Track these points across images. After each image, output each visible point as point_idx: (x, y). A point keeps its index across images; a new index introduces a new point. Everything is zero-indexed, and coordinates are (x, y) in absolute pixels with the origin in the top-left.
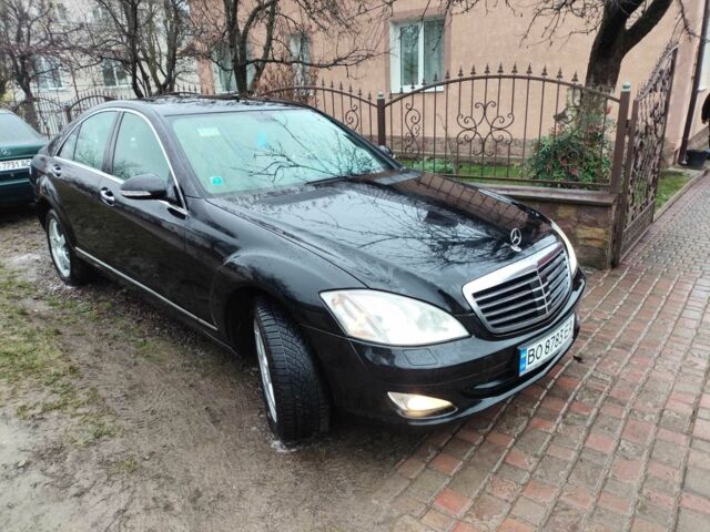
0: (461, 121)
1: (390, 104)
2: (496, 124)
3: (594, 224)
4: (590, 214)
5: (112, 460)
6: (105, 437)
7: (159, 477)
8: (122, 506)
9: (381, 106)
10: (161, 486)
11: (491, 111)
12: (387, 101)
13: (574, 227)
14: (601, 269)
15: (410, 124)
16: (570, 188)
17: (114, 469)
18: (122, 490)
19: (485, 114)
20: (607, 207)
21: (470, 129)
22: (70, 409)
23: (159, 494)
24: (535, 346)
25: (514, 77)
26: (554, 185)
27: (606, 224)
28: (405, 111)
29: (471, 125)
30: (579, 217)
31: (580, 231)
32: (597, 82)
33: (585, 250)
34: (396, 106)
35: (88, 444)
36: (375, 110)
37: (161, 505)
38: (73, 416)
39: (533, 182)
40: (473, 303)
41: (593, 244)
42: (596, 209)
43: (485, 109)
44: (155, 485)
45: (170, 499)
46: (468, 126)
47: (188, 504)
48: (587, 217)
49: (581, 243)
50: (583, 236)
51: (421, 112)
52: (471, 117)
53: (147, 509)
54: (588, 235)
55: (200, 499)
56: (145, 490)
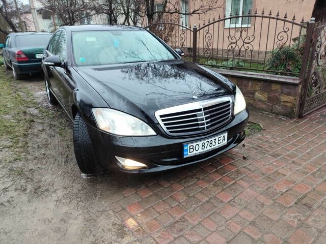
0: (230, 39)
1: (199, 30)
2: (246, 41)
3: (289, 94)
4: (287, 88)
5: (15, 169)
6: (18, 160)
7: (28, 178)
8: (7, 187)
9: (195, 31)
10: (27, 182)
11: (244, 33)
12: (198, 29)
13: (279, 95)
14: (291, 118)
15: (207, 40)
16: (286, 75)
17: (13, 172)
18: (11, 181)
19: (241, 35)
20: (296, 85)
21: (234, 43)
22: (12, 148)
23: (24, 185)
24: (194, 144)
26: (277, 73)
27: (295, 95)
28: (205, 34)
30: (282, 90)
31: (282, 97)
33: (284, 108)
34: (202, 31)
35: (10, 162)
36: (192, 33)
37: (23, 189)
38: (12, 151)
39: (267, 72)
40: (159, 120)
41: (288, 104)
42: (291, 86)
43: (241, 33)
44: (25, 181)
45: (27, 188)
46: (233, 41)
47: (33, 190)
48: (286, 90)
49: (282, 103)
50: (283, 100)
51: (212, 34)
52: (235, 37)
53: (16, 190)
54: (286, 100)
55: (39, 190)
56: (20, 182)
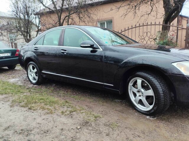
0: (140, 37)
10: (130, 131)
23: (132, 133)
25: (155, 25)
29: (143, 38)
32: (165, 30)
35: (95, 120)
37: (136, 136)
43: (147, 33)
45: (137, 134)
46: (142, 38)
47: (144, 135)
52: (143, 36)
53: (134, 137)
55: (146, 133)
56: (127, 132)
